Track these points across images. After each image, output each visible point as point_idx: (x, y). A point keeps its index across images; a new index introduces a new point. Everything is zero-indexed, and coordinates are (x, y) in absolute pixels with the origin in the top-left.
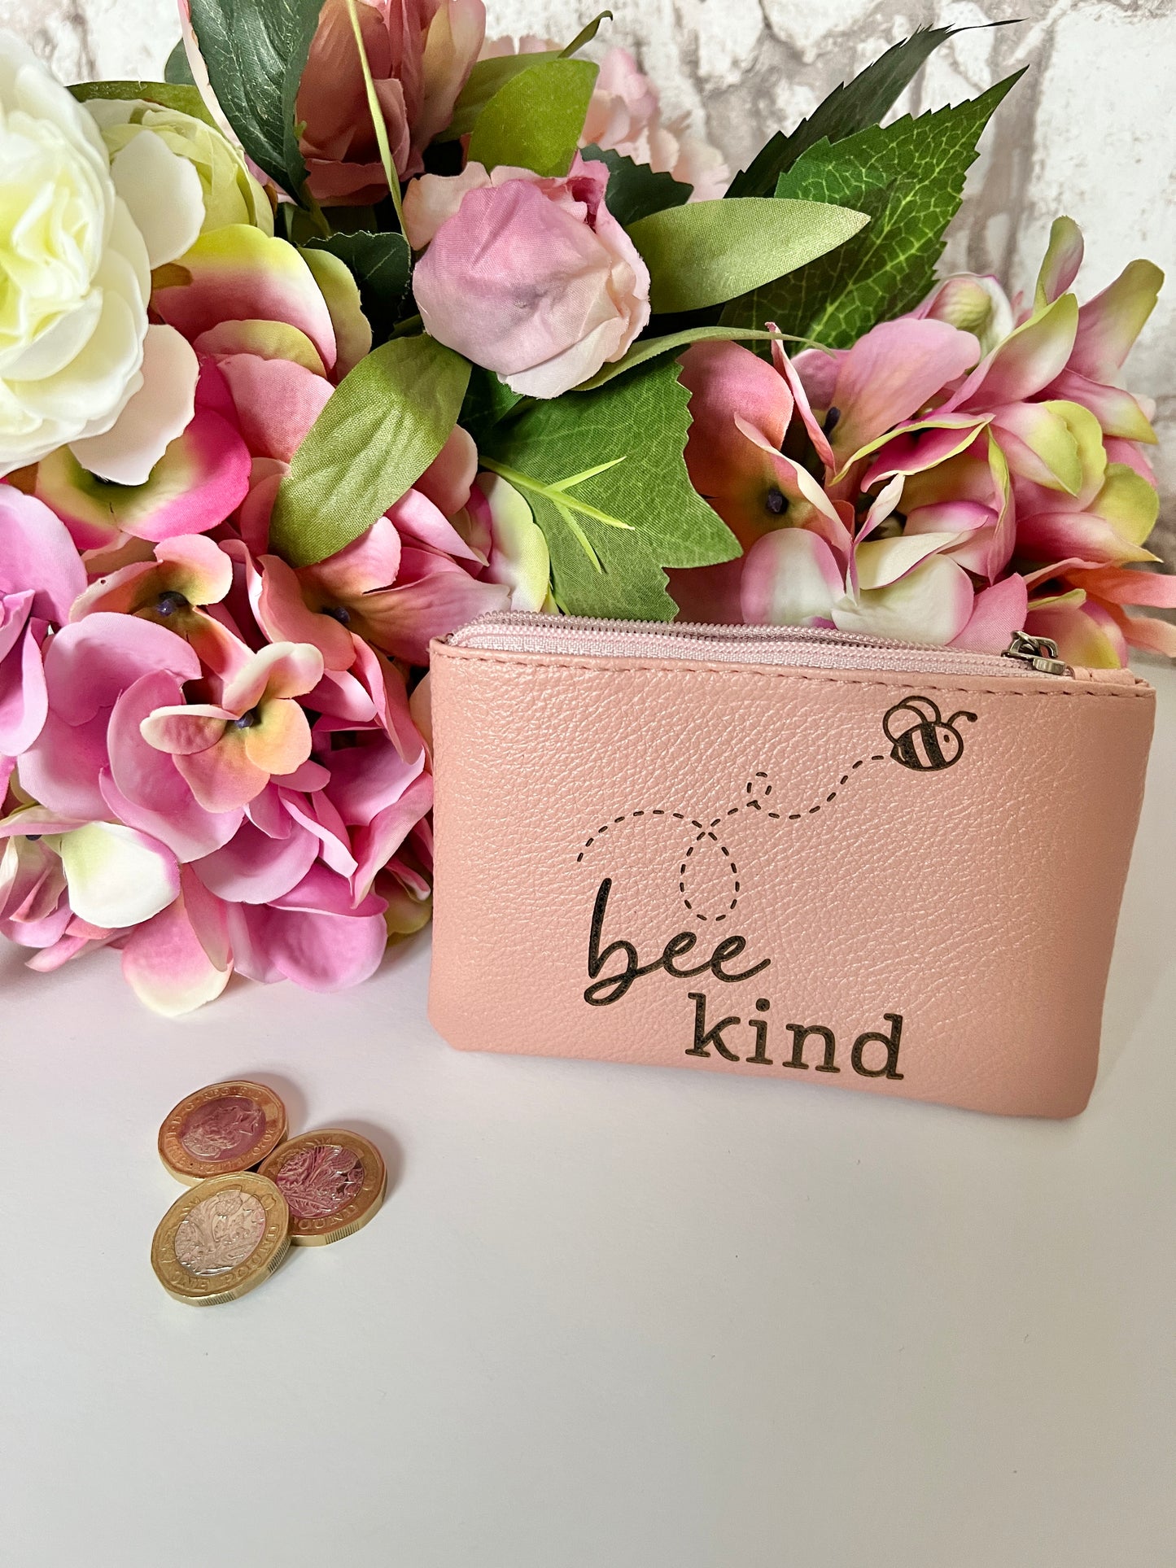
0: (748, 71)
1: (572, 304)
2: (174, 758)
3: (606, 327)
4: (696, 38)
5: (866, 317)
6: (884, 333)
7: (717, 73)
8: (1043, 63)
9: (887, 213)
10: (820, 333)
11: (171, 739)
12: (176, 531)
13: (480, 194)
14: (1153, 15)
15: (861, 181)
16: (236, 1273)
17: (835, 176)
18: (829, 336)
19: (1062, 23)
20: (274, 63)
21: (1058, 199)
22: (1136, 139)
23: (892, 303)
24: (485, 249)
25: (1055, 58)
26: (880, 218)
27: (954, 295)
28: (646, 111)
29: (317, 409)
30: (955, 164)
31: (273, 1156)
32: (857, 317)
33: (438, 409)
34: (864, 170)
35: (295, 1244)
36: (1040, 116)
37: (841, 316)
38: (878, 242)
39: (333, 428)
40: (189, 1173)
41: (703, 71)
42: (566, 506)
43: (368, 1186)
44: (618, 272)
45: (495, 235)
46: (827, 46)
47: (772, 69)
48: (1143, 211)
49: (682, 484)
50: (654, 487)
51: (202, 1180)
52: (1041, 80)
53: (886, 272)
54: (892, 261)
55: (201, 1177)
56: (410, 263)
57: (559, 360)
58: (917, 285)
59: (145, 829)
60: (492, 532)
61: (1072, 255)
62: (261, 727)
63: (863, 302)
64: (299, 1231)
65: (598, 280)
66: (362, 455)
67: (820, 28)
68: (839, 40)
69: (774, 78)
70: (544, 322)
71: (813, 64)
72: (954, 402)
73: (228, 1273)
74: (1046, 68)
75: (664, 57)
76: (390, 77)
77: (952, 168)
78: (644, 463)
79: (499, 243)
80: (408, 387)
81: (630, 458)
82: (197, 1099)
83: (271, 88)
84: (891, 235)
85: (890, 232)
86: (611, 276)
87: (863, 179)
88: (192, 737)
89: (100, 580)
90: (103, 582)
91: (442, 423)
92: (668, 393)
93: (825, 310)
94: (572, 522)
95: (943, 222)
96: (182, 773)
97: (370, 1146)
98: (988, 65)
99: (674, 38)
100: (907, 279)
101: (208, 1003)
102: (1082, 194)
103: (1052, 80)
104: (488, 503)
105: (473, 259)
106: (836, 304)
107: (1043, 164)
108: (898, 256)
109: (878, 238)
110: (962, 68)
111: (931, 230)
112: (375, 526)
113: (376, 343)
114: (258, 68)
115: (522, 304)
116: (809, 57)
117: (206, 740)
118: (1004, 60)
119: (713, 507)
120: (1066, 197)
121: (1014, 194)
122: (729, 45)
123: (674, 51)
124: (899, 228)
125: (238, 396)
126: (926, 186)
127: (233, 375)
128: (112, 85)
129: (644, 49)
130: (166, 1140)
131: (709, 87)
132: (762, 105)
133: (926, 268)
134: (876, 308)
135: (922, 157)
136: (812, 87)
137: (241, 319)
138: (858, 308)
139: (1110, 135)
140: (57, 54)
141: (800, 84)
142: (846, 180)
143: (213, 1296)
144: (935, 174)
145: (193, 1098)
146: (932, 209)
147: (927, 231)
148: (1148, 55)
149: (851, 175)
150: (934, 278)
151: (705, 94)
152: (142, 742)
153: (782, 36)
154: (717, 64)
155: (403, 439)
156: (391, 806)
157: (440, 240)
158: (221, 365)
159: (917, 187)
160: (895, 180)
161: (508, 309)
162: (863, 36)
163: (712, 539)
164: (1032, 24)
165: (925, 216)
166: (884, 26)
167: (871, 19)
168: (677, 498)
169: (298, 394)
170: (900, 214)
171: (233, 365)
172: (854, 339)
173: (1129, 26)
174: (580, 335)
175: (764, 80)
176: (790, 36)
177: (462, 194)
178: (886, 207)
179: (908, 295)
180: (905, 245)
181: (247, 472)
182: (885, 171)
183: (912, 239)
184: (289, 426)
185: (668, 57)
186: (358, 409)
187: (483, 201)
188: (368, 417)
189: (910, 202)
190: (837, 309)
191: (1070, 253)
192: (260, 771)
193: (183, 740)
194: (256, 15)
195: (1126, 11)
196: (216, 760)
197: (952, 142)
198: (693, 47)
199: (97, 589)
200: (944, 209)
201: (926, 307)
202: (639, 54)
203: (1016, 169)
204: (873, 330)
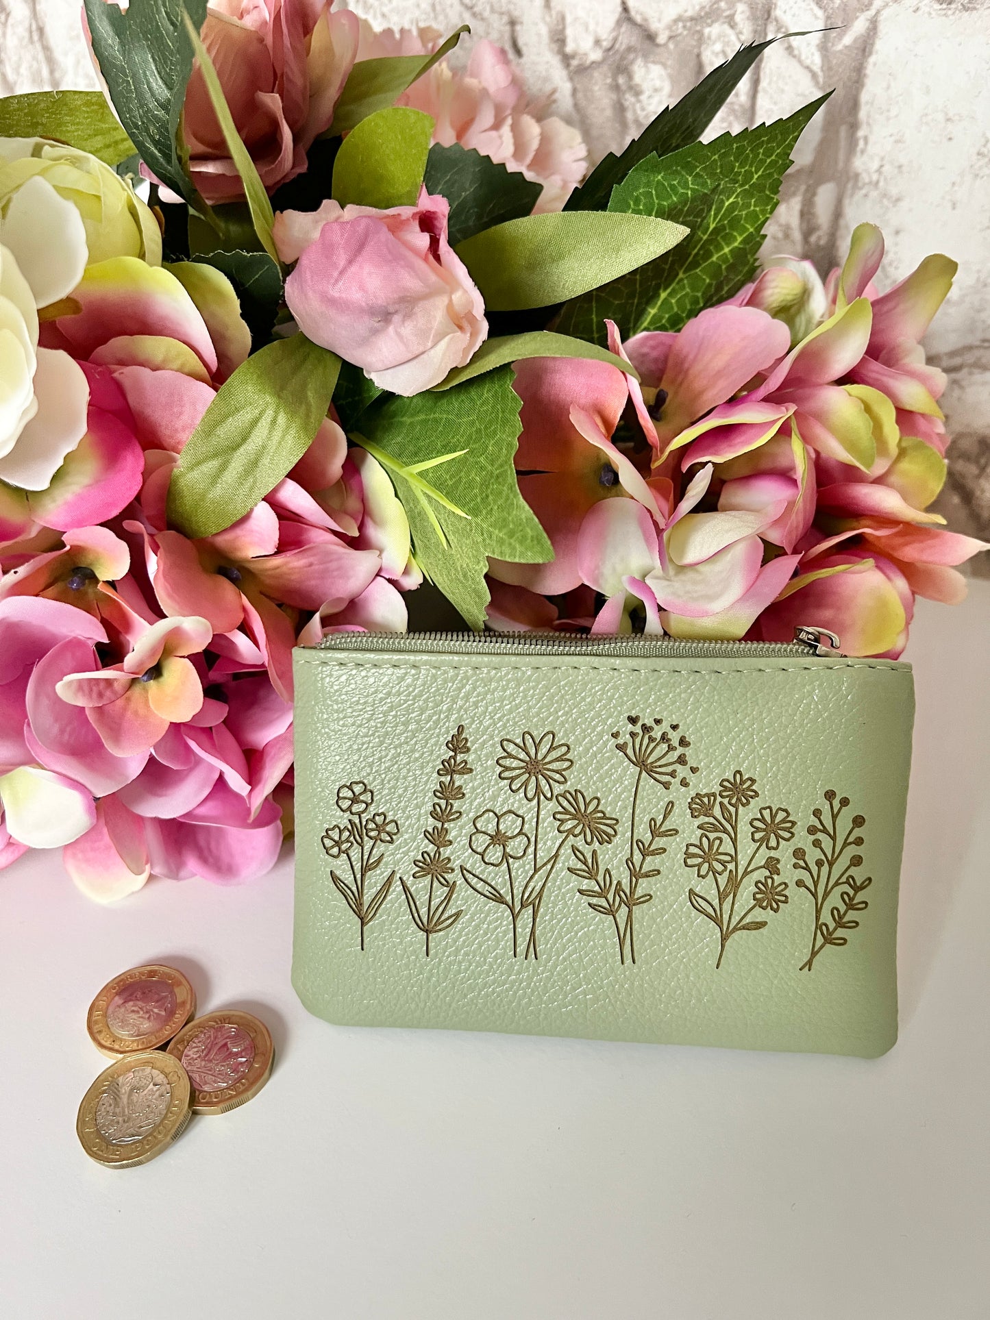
0: (609, 49)
1: (420, 320)
2: (87, 712)
3: (451, 339)
4: (563, 18)
5: (696, 301)
6: (710, 316)
7: (581, 51)
8: (867, 50)
9: (713, 213)
10: (654, 315)
11: (84, 695)
12: (80, 523)
13: (336, 227)
14: (965, 9)
15: (688, 188)
16: (145, 1142)
17: (664, 185)
18: (663, 318)
19: (885, 14)
20: (162, 91)
21: (879, 171)
22: (948, 120)
23: (719, 287)
24: (342, 273)
25: (879, 45)
26: (705, 218)
27: (773, 280)
28: (510, 99)
29: (202, 410)
30: (772, 171)
31: (182, 1033)
32: (687, 301)
33: (308, 405)
34: (690, 179)
35: (195, 1113)
36: (864, 97)
37: (673, 301)
38: (705, 237)
39: (215, 426)
40: (111, 1049)
41: (569, 48)
42: (420, 489)
43: (257, 1063)
44: (457, 297)
45: (350, 262)
46: (677, 29)
47: (630, 49)
48: (954, 184)
49: (511, 488)
50: (489, 484)
51: (122, 1056)
52: (865, 65)
53: (713, 262)
54: (718, 251)
55: (121, 1052)
56: (281, 278)
57: (414, 362)
58: (741, 271)
59: (64, 772)
60: (363, 500)
61: (873, 253)
62: (162, 679)
63: (693, 289)
64: (200, 1103)
65: (441, 302)
66: (242, 450)
67: (671, 13)
68: (688, 24)
69: (632, 56)
70: (398, 334)
71: (665, 45)
72: (764, 391)
73: (139, 1141)
74: (870, 54)
75: (534, 36)
76: (272, 92)
77: (769, 174)
78: (482, 459)
79: (354, 269)
80: (282, 388)
81: (471, 452)
82: (121, 981)
83: (161, 113)
84: (717, 231)
85: (714, 229)
86: (451, 300)
87: (689, 186)
88: (103, 691)
89: (13, 571)
90: (15, 572)
91: (312, 420)
92: (505, 396)
93: (659, 296)
94: (424, 502)
95: (762, 219)
96: (94, 725)
97: (261, 1026)
98: (819, 50)
99: (543, 18)
100: (731, 268)
101: (133, 893)
102: (900, 167)
103: (875, 64)
104: (360, 475)
105: (332, 281)
106: (669, 291)
107: (866, 139)
108: (723, 249)
109: (704, 234)
110: (796, 52)
111: (752, 226)
112: (255, 508)
113: (255, 347)
114: (148, 95)
115: (377, 319)
116: (661, 39)
117: (114, 692)
118: (833, 45)
119: (535, 513)
120: (887, 169)
121: (841, 165)
122: (592, 27)
123: (544, 31)
124: (724, 226)
125: (132, 399)
126: (745, 190)
127: (127, 384)
128: (30, 96)
129: (518, 28)
130: (94, 1019)
131: (575, 63)
132: (621, 80)
133: (749, 256)
134: (704, 293)
135: (741, 166)
136: (664, 65)
137: (131, 335)
138: (687, 294)
139: (926, 115)
140: (10, 21)
141: (654, 62)
142: (673, 188)
143: (124, 1162)
144: (754, 180)
145: (117, 980)
146: (752, 208)
147: (748, 226)
148: (960, 44)
149: (678, 183)
150: (756, 264)
151: (572, 68)
152: (58, 700)
153: (638, 19)
154: (581, 43)
155: (277, 434)
156: (279, 736)
157: (304, 262)
158: (116, 375)
159: (739, 190)
160: (719, 185)
161: (365, 324)
162: (709, 21)
163: (532, 541)
164: (858, 14)
165: (746, 214)
166: (728, 13)
167: (716, 6)
168: (507, 499)
169: (185, 399)
170: (724, 213)
171: (126, 375)
172: (686, 320)
173: (944, 18)
174: (430, 344)
175: (622, 58)
176: (646, 20)
177: (322, 224)
178: (711, 208)
179: (733, 280)
180: (729, 239)
181: (141, 468)
182: (710, 178)
183: (735, 234)
184: (179, 424)
185: (539, 35)
186: (237, 410)
187: (339, 234)
188: (246, 416)
189: (733, 203)
190: (670, 294)
191: (870, 252)
192: (161, 718)
193: (95, 695)
194: (144, 48)
195: (941, 4)
196: (125, 709)
197: (768, 153)
198: (561, 27)
199: (11, 578)
200: (762, 208)
201: (747, 293)
202: (513, 32)
203: (843, 143)
204: (700, 315)
